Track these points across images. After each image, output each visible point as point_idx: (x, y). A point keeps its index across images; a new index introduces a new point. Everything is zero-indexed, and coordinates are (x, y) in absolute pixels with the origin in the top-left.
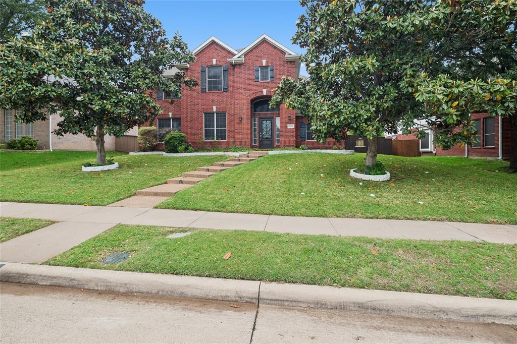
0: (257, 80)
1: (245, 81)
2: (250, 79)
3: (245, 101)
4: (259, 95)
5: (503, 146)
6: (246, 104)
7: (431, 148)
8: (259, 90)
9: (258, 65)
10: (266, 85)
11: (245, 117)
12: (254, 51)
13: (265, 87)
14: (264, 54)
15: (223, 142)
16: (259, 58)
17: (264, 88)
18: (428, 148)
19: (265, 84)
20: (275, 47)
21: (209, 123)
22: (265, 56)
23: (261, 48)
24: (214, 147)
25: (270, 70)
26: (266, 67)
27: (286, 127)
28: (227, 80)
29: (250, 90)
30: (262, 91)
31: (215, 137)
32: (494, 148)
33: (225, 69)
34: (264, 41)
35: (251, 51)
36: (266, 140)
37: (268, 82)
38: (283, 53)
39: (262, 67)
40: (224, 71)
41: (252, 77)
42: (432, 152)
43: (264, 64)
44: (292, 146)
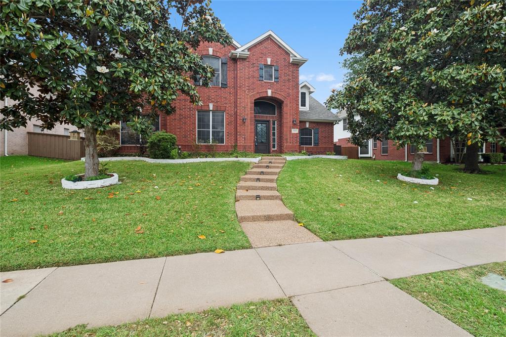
0: (261, 79)
1: (249, 78)
2: (253, 77)
3: (249, 101)
4: (264, 95)
5: (440, 153)
6: (249, 104)
7: (370, 154)
8: (263, 91)
9: (263, 63)
10: (271, 86)
11: (249, 118)
12: (259, 47)
13: (269, 87)
14: (269, 52)
15: (221, 146)
16: (264, 55)
17: (269, 89)
18: (368, 154)
19: (269, 84)
20: (280, 47)
21: (203, 123)
22: (269, 54)
23: (265, 44)
24: (210, 152)
25: (275, 70)
26: (271, 66)
27: (291, 131)
28: (226, 75)
29: (253, 89)
30: (267, 92)
31: (211, 140)
32: (432, 154)
33: (223, 62)
34: (269, 38)
35: (255, 46)
36: (261, 144)
37: (272, 83)
38: (288, 54)
39: (266, 66)
40: (222, 63)
41: (256, 74)
42: (370, 157)
43: (269, 63)
44: (296, 151)
